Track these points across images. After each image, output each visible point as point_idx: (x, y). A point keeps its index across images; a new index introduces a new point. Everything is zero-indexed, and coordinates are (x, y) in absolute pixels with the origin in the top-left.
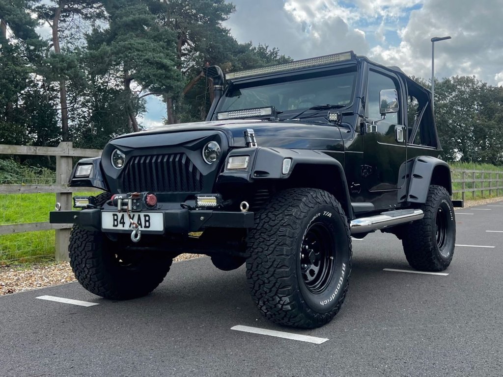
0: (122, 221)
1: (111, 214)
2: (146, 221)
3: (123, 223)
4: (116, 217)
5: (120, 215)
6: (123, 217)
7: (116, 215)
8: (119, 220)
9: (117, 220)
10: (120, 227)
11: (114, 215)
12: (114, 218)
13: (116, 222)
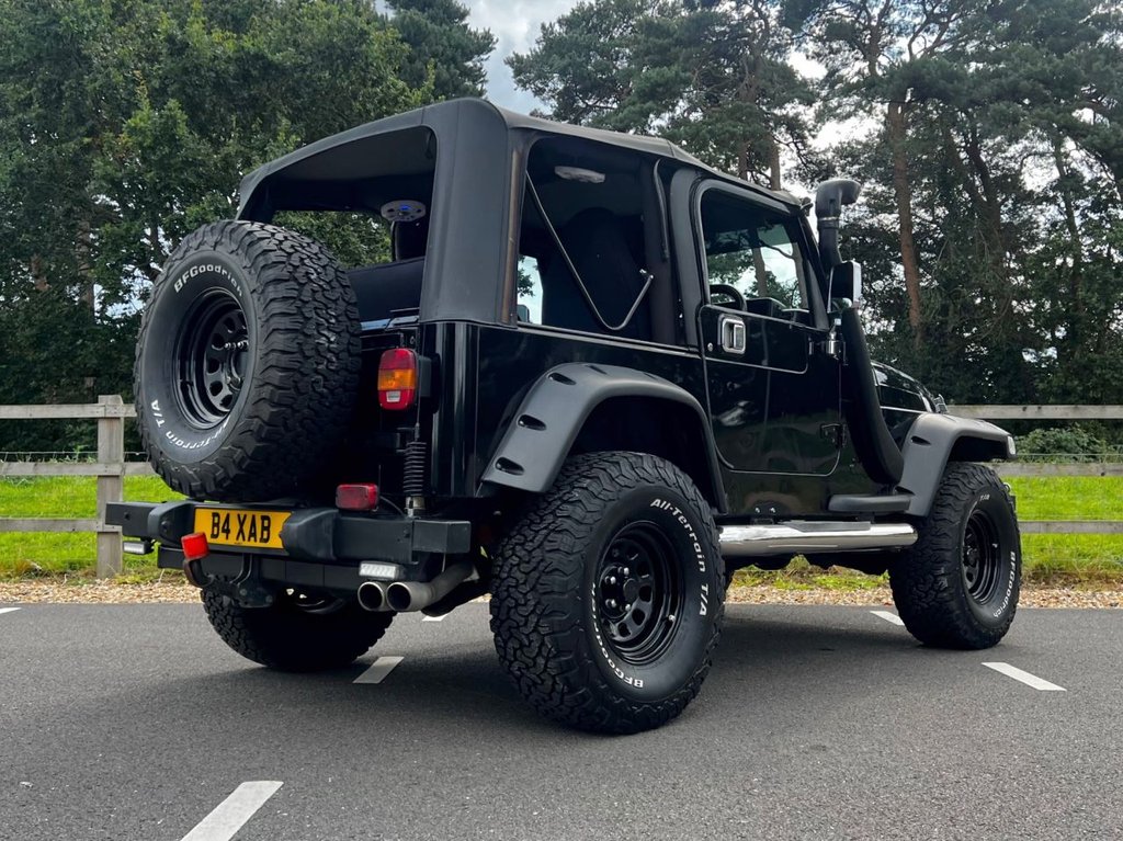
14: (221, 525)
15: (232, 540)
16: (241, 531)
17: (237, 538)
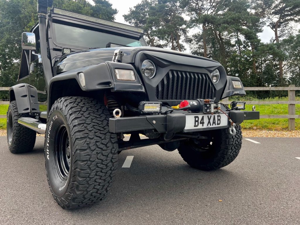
0: (202, 122)
1: (194, 116)
2: (218, 120)
3: (202, 123)
4: (197, 119)
5: (200, 117)
6: (203, 119)
7: (198, 117)
8: (199, 121)
9: (198, 121)
10: (200, 126)
11: (195, 117)
12: (195, 119)
13: (197, 123)
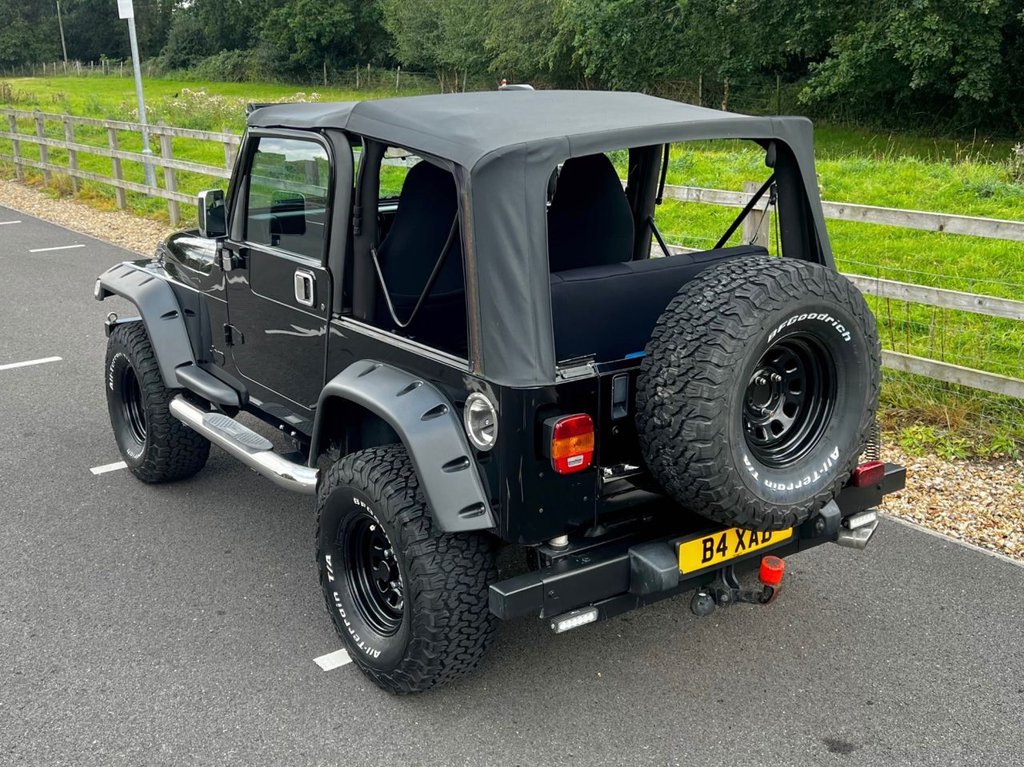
14: (715, 548)
15: (730, 554)
16: (741, 542)
17: (736, 550)
